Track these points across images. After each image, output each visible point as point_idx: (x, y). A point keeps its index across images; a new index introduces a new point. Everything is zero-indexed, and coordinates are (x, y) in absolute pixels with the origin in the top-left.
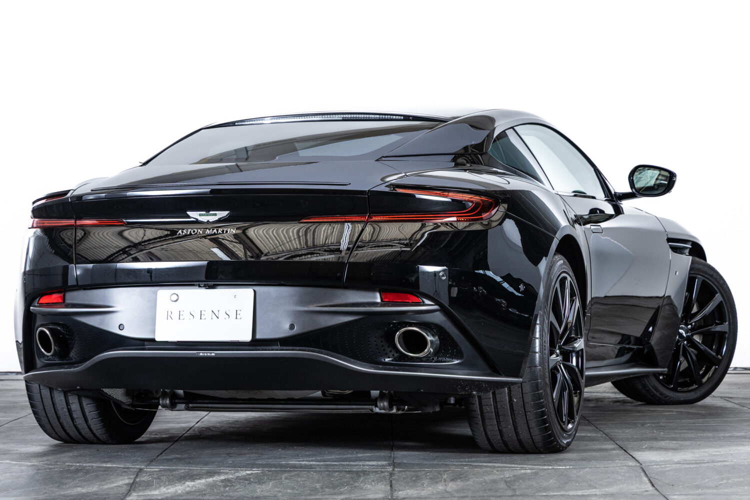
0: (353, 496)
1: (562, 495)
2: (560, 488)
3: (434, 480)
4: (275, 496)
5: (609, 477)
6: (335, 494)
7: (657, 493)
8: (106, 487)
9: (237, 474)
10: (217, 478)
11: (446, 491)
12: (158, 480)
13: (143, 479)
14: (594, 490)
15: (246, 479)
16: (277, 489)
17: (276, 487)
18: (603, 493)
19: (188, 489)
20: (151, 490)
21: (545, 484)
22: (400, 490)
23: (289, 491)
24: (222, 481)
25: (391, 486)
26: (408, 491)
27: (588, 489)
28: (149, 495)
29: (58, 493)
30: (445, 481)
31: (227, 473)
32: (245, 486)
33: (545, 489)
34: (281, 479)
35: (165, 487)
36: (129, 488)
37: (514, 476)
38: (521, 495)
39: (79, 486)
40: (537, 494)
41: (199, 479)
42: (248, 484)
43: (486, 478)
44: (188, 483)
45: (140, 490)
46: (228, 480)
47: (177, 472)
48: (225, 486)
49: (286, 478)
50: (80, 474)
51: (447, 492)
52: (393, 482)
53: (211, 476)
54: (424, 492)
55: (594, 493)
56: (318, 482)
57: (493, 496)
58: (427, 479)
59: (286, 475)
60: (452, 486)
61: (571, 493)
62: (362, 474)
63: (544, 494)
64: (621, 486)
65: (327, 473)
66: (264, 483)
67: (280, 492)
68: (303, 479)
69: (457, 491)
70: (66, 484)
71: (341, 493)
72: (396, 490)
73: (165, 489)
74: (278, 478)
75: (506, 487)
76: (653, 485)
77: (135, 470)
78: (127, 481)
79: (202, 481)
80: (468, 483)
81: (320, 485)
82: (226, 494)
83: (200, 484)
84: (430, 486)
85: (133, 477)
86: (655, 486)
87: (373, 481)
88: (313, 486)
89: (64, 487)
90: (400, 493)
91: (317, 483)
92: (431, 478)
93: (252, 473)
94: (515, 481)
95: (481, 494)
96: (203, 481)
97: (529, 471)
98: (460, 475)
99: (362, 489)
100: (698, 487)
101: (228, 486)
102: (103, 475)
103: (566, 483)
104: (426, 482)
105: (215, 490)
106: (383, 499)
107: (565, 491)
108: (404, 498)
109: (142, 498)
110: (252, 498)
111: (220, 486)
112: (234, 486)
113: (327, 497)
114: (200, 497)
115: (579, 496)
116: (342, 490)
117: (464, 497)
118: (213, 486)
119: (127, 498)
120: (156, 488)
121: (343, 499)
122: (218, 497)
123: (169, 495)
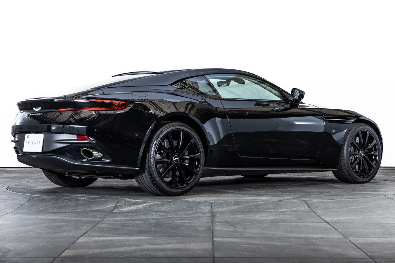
0: (197, 211)
1: (275, 211)
2: (275, 208)
3: (228, 206)
4: (168, 211)
5: (293, 205)
6: (191, 210)
7: (311, 210)
8: (105, 207)
9: (154, 203)
10: (147, 204)
12: (125, 205)
13: (119, 204)
14: (287, 209)
15: (157, 204)
16: (169, 208)
18: (291, 210)
19: (136, 208)
20: (122, 209)
21: (269, 207)
22: (215, 209)
23: (174, 209)
24: (149, 205)
25: (212, 207)
26: (218, 209)
27: (285, 209)
28: (121, 210)
29: (87, 209)
30: (232, 206)
31: (150, 203)
33: (269, 209)
35: (127, 207)
36: (114, 208)
37: (258, 204)
38: (260, 211)
39: (95, 207)
40: (266, 210)
41: (140, 205)
42: (158, 206)
43: (247, 205)
44: (136, 206)
45: (118, 209)
46: (151, 205)
47: (132, 202)
49: (173, 204)
50: (96, 203)
51: (232, 210)
52: (212, 206)
53: (145, 204)
54: (224, 209)
57: (250, 211)
59: (172, 203)
60: (235, 207)
61: (279, 210)
62: (201, 203)
63: (269, 211)
64: (297, 208)
65: (188, 202)
66: (164, 206)
67: (170, 209)
69: (236, 209)
70: (91, 206)
72: (213, 209)
74: (169, 204)
75: (255, 208)
76: (309, 208)
77: (116, 201)
78: (113, 205)
80: (240, 206)
85: (115, 204)
86: (310, 208)
87: (205, 206)
88: (183, 207)
89: (90, 207)
90: (215, 210)
91: (184, 206)
92: (226, 205)
93: (160, 203)
94: (258, 206)
95: (245, 210)
96: (142, 205)
97: (263, 202)
98: (237, 203)
99: (201, 208)
100: (326, 208)
101: (151, 207)
102: (104, 203)
103: (277, 207)
104: (225, 206)
105: (146, 209)
106: (209, 212)
107: (277, 209)
108: (217, 212)
109: (119, 211)
110: (160, 211)
111: (148, 207)
112: (153, 207)
113: (188, 211)
114: (141, 211)
115: (281, 211)
116: (193, 209)
117: (239, 211)
118: (145, 207)
119: (113, 211)
120: (124, 208)
121: (194, 212)
122: (147, 211)
123: (129, 210)
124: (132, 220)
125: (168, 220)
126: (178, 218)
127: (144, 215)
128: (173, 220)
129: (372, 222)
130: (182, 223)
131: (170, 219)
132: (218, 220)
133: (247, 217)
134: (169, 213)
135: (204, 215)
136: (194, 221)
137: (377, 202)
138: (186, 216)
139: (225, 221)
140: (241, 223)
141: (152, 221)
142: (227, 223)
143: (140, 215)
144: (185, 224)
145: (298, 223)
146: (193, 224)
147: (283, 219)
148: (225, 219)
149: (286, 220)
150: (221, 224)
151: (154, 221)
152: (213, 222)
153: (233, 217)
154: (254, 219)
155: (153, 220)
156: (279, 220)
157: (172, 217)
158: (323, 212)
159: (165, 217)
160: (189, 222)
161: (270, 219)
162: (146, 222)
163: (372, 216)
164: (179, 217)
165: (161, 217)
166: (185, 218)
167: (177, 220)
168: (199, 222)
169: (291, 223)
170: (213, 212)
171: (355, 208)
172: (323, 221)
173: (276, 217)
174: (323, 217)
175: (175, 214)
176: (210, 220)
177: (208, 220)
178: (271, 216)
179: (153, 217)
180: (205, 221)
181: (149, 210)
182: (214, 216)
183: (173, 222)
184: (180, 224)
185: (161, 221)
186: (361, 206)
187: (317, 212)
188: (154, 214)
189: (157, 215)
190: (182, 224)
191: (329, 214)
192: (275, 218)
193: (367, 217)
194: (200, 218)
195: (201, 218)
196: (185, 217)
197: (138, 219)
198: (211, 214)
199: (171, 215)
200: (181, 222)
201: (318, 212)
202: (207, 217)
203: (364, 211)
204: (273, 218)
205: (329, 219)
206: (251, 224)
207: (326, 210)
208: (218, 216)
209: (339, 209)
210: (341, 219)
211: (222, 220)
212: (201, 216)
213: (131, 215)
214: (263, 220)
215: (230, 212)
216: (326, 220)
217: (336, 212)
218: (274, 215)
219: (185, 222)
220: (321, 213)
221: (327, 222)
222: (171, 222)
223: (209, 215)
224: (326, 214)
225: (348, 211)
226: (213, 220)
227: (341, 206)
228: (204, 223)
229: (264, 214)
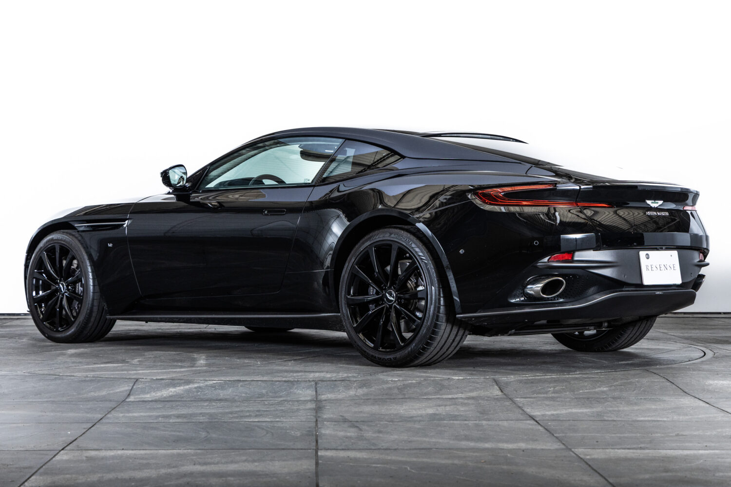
0: (289, 398)
1: (437, 398)
2: (436, 393)
3: (347, 388)
4: (233, 398)
5: (471, 386)
6: (277, 397)
7: (505, 396)
8: (112, 392)
9: (206, 383)
10: (191, 386)
12: (149, 387)
13: (138, 386)
14: (460, 395)
15: (213, 386)
16: (235, 394)
17: (234, 392)
18: (467, 396)
19: (171, 394)
20: (144, 394)
21: (425, 391)
23: (243, 395)
24: (195, 388)
25: (316, 392)
26: (329, 395)
27: (456, 394)
28: (142, 398)
29: (76, 396)
30: (355, 388)
31: (199, 382)
32: (212, 392)
33: (426, 394)
34: (238, 386)
35: (154, 392)
36: (128, 393)
37: (404, 385)
38: (409, 398)
39: (92, 391)
40: (420, 397)
41: (179, 386)
42: (214, 390)
43: (384, 386)
44: (171, 389)
45: (136, 394)
46: (200, 387)
47: (163, 382)
49: (241, 386)
50: (93, 383)
51: (356, 396)
52: (318, 388)
53: (188, 385)
54: (340, 395)
55: (460, 397)
56: (264, 388)
57: (388, 399)
59: (241, 383)
60: (360, 392)
61: (445, 397)
62: (295, 383)
63: (425, 397)
64: (480, 392)
65: (271, 382)
66: (226, 389)
67: (236, 395)
68: (253, 387)
69: (364, 395)
70: (83, 390)
71: (281, 397)
72: (319, 394)
73: (154, 394)
74: (235, 385)
75: (398, 392)
76: (502, 391)
77: (133, 380)
78: (127, 388)
80: (371, 389)
81: (265, 391)
83: (179, 390)
84: (344, 392)
85: (131, 385)
86: (504, 392)
87: (303, 388)
88: (261, 391)
89: (81, 392)
90: (323, 396)
92: (345, 386)
93: (217, 383)
94: (404, 388)
95: (380, 397)
96: (182, 388)
97: (414, 381)
98: (366, 384)
99: (295, 393)
100: (534, 393)
101: (199, 391)
102: (109, 383)
103: (441, 390)
104: (341, 389)
105: (190, 394)
106: (311, 401)
107: (440, 395)
108: (325, 400)
109: (138, 400)
110: (217, 400)
111: (194, 392)
112: (204, 392)
113: (271, 399)
114: (180, 399)
115: (449, 398)
116: (281, 394)
117: (368, 399)
118: (189, 391)
119: (127, 400)
120: (148, 393)
121: (282, 401)
122: (192, 399)
123: (157, 398)
124: (164, 417)
125: (231, 416)
126: (251, 413)
127: (186, 406)
128: (242, 417)
129: (620, 419)
130: (258, 422)
131: (236, 415)
132: (328, 416)
133: (383, 411)
134: (234, 402)
135: (302, 407)
136: (282, 419)
138: (268, 409)
139: (341, 417)
140: (372, 421)
141: (201, 419)
142: (345, 421)
143: (179, 407)
144: (264, 424)
145: (480, 421)
146: (279, 425)
147: (452, 413)
148: (341, 414)
149: (458, 415)
150: (333, 423)
151: (204, 418)
152: (319, 419)
153: (356, 410)
154: (396, 415)
155: (203, 416)
156: (444, 415)
157: (239, 411)
158: (527, 399)
159: (227, 411)
160: (273, 420)
161: (428, 414)
162: (190, 420)
163: (619, 407)
164: (254, 411)
165: (220, 411)
166: (265, 413)
167: (250, 416)
168: (291, 420)
169: (466, 422)
170: (319, 401)
171: (588, 391)
172: (528, 417)
173: (439, 409)
174: (528, 410)
175: (246, 404)
176: (312, 417)
177: (309, 417)
178: (430, 407)
179: (203, 411)
180: (304, 419)
181: (197, 397)
182: (320, 408)
183: (241, 420)
184: (255, 424)
185: (219, 417)
186: (599, 387)
187: (517, 401)
188: (205, 404)
189: (211, 407)
190: (258, 424)
191: (539, 403)
192: (437, 412)
193: (611, 409)
194: (293, 412)
195: (295, 412)
196: (265, 410)
197: (174, 415)
198: (314, 404)
199: (237, 407)
200: (256, 420)
201: (518, 399)
202: (307, 409)
203: (604, 397)
204: (433, 412)
205: (539, 413)
206: (391, 423)
207: (533, 396)
208: (328, 407)
209: (557, 393)
210: (561, 414)
211: (335, 416)
212: (295, 408)
213: (161, 408)
214: (414, 415)
215: (351, 400)
216: (533, 415)
217: (553, 399)
218: (435, 406)
219: (265, 420)
220: (523, 401)
221: (535, 418)
222: (237, 420)
223: (312, 405)
224: (532, 403)
225: (576, 398)
226: (319, 417)
227: (562, 387)
228: (301, 421)
229: (417, 405)
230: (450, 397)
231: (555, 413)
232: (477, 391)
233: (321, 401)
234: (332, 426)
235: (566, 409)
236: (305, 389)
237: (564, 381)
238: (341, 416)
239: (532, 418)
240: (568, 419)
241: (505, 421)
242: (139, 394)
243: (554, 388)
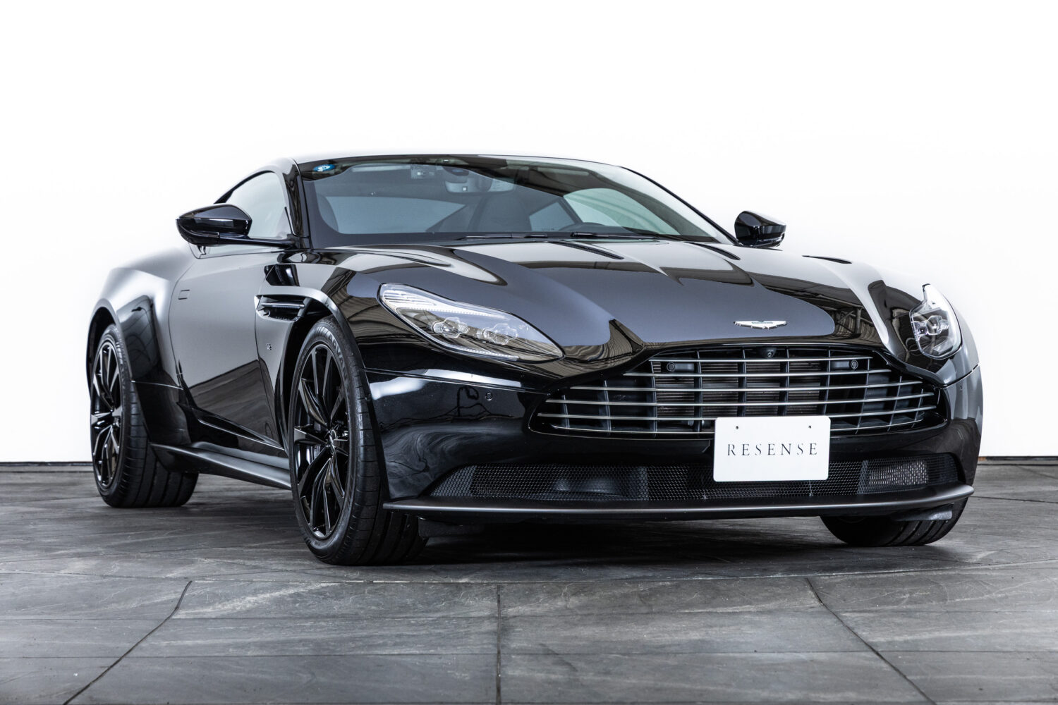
0: (452, 613)
1: (707, 612)
2: (706, 604)
3: (552, 595)
4: (356, 614)
5: (767, 590)
6: (430, 611)
7: (825, 609)
8: (147, 602)
9: (310, 587)
10: (284, 592)
11: (566, 607)
12: (212, 594)
13: (194, 593)
14: (748, 606)
15: (320, 593)
16: (358, 606)
17: (357, 602)
18: (759, 610)
19: (248, 606)
20: (203, 607)
21: (688, 599)
22: (509, 607)
23: (373, 608)
24: (291, 596)
25: (499, 601)
26: (520, 608)
27: (741, 606)
28: (199, 613)
30: (565, 595)
31: (297, 586)
32: (320, 602)
33: (689, 605)
34: (364, 592)
35: (220, 603)
36: (176, 604)
37: (651, 589)
38: (658, 613)
39: (114, 602)
40: (677, 611)
41: (262, 593)
42: (323, 598)
43: (616, 591)
44: (249, 598)
45: (189, 607)
46: (298, 595)
47: (236, 585)
48: (295, 602)
50: (115, 586)
51: (568, 609)
52: (502, 597)
53: (278, 589)
54: (540, 609)
55: (748, 610)
56: (409, 596)
57: (623, 614)
58: (543, 593)
59: (370, 588)
60: (574, 601)
61: (720, 610)
62: (463, 587)
63: (687, 611)
64: (781, 601)
65: (421, 585)
66: (343, 598)
67: (362, 609)
68: (390, 594)
69: (580, 608)
71: (438, 611)
72: (504, 607)
73: (220, 606)
74: (360, 592)
75: (641, 603)
76: (820, 601)
78: (174, 596)
79: (265, 596)
80: (594, 597)
81: (411, 600)
82: (296, 611)
83: (264, 599)
84: (547, 602)
85: (181, 590)
86: (823, 601)
87: (476, 595)
88: (404, 601)
90: (510, 610)
91: (407, 597)
92: (548, 592)
93: (328, 586)
94: (651, 595)
95: (609, 611)
96: (268, 595)
97: (668, 583)
98: (584, 588)
99: (463, 605)
100: (875, 602)
101: (298, 602)
103: (714, 598)
104: (542, 597)
105: (282, 606)
106: (489, 618)
107: (712, 607)
108: (515, 617)
109: (192, 617)
110: (328, 617)
111: (288, 602)
112: (306, 602)
113: (420, 615)
114: (264, 616)
115: (729, 613)
116: (439, 606)
117: (589, 615)
118: (280, 601)
119: (174, 617)
120: (209, 604)
121: (440, 618)
122: (285, 615)
123: (226, 613)
124: (237, 646)
125: (353, 646)
126: (386, 640)
127: (275, 627)
128: (370, 646)
129: (1022, 649)
130: (399, 655)
131: (360, 643)
132: (519, 645)
133: (613, 635)
134: (356, 620)
135: (473, 629)
136: (440, 650)
137: (1041, 581)
138: (415, 633)
139: (540, 647)
140: (594, 654)
141: (302, 650)
142: (548, 654)
143: (263, 629)
144: (409, 659)
145: (779, 652)
146: (435, 660)
147: (731, 640)
148: (541, 642)
149: (742, 643)
150: (527, 657)
151: (306, 648)
152: (503, 651)
153: (567, 633)
154: (637, 642)
155: (304, 645)
156: (718, 643)
157: (365, 637)
158: (862, 614)
159: (345, 635)
160: (424, 652)
161: (690, 641)
162: (283, 653)
163: (1024, 628)
164: (392, 635)
165: (334, 636)
166: (411, 640)
167: (385, 645)
168: (455, 652)
169: (755, 655)
170: (503, 618)
171: (969, 599)
172: (864, 645)
173: (710, 632)
174: (864, 633)
175: (377, 625)
176: (491, 646)
177: (485, 646)
178: (696, 629)
179: (304, 636)
180: (476, 650)
181: (294, 612)
182: (506, 630)
183: (370, 652)
184: (393, 658)
185: (331, 648)
186: (989, 592)
187: (846, 617)
188: (309, 624)
189: (318, 630)
190: (399, 659)
191: (884, 620)
192: (707, 638)
193: (1008, 631)
194: (458, 638)
195: (462, 638)
196: (411, 633)
197: (255, 644)
198: (495, 624)
199: (362, 628)
200: (396, 652)
201: (847, 614)
202: (483, 633)
203: (997, 610)
204: (700, 638)
205: (882, 640)
206: (627, 657)
207: (875, 608)
208: (517, 630)
209: (916, 603)
210: (921, 641)
211: (530, 646)
212: (462, 631)
213: (232, 630)
214: (667, 643)
215: (559, 616)
216: (872, 643)
217: (908, 613)
218: (704, 627)
219: (411, 652)
220: (857, 617)
221: (874, 648)
222: (362, 652)
223: (489, 626)
224: (872, 622)
225: (947, 612)
226: (503, 646)
227: (924, 593)
228: (472, 654)
229: (672, 625)
230: (729, 611)
231: (909, 638)
232: (776, 600)
233: (506, 618)
234: (525, 663)
235: (930, 632)
236: (480, 596)
237: (928, 581)
238: (542, 645)
239: (871, 648)
240: (932, 649)
241: (823, 653)
242: (194, 607)
243: (911, 593)
